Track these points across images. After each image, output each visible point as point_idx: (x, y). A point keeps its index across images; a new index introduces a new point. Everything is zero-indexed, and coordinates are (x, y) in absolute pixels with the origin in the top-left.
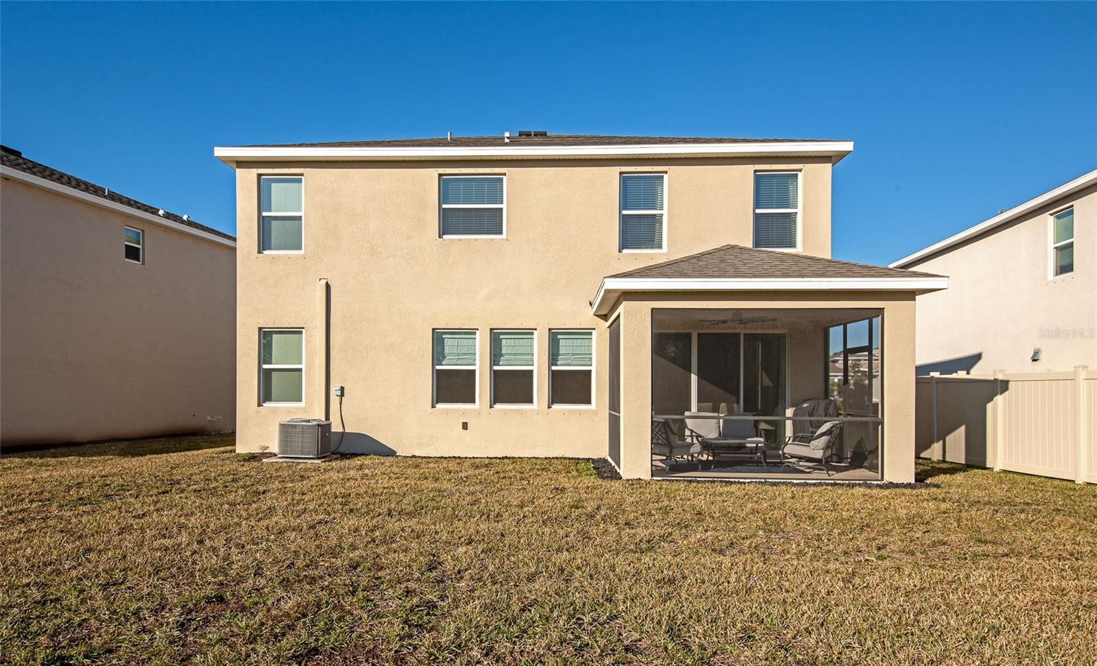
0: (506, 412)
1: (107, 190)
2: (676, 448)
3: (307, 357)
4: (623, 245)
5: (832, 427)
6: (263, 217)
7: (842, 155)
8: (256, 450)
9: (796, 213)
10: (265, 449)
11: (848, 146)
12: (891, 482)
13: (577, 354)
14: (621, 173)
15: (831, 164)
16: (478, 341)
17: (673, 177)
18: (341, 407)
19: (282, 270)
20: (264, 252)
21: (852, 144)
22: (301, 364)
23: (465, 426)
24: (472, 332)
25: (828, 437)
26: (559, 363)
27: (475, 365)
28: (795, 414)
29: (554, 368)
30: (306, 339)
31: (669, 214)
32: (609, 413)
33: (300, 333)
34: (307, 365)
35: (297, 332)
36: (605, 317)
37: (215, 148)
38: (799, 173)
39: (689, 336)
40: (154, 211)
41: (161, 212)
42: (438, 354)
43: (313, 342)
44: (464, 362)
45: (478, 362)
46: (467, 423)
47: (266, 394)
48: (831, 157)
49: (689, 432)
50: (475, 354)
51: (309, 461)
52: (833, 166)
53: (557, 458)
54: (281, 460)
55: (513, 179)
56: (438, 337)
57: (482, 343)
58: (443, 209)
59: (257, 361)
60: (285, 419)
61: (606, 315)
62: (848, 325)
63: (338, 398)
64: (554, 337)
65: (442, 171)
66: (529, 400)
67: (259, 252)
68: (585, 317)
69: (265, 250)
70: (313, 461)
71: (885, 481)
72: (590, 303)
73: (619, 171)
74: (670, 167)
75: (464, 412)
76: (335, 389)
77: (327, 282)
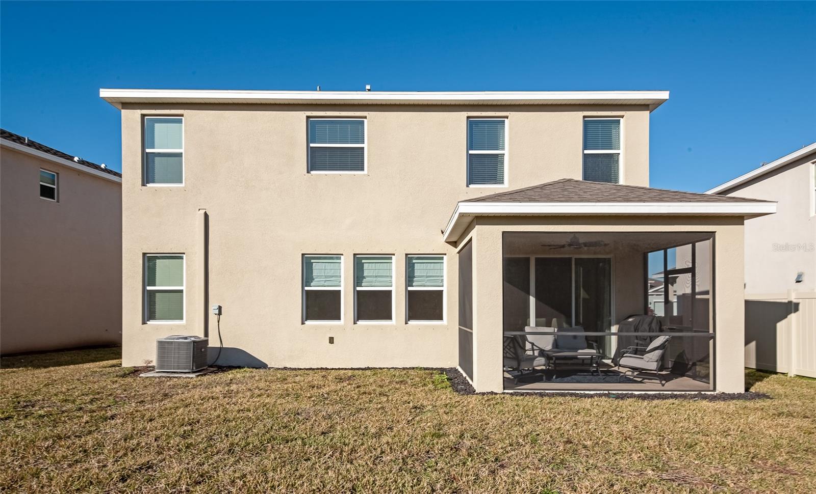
0: (367, 327)
1: (26, 139)
2: (523, 361)
3: (187, 279)
4: (471, 180)
5: (665, 342)
6: (146, 153)
7: (658, 103)
8: (140, 364)
9: (619, 154)
10: (149, 363)
11: (664, 95)
12: (723, 393)
13: (431, 276)
14: (468, 117)
15: (649, 112)
16: (342, 265)
17: (513, 122)
18: (219, 325)
19: (165, 201)
20: (147, 185)
21: (668, 93)
22: (183, 286)
23: (331, 340)
24: (338, 256)
25: (661, 351)
26: (414, 284)
27: (340, 286)
28: (620, 330)
29: (410, 289)
30: (187, 263)
31: (510, 154)
32: (459, 328)
33: (182, 258)
34: (187, 287)
35: (178, 257)
36: (455, 244)
37: (101, 90)
38: (621, 119)
39: (527, 260)
40: (71, 158)
41: (76, 159)
42: (307, 277)
43: (193, 266)
44: (330, 283)
45: (342, 284)
46: (333, 338)
47: (149, 313)
48: (648, 105)
49: (531, 345)
50: (340, 276)
51: (184, 376)
52: (650, 113)
53: (413, 368)
54: (157, 375)
55: (372, 121)
56: (307, 262)
57: (346, 268)
58: (311, 147)
59: (141, 283)
60: (163, 337)
61: (456, 242)
62: (668, 250)
63: (216, 317)
64: (410, 261)
65: (309, 113)
66: (389, 317)
67: (143, 185)
68: (438, 244)
69: (148, 183)
70: (188, 375)
71: (717, 392)
72: (442, 231)
73: (467, 115)
74: (511, 113)
75: (331, 328)
76: (214, 308)
77: (206, 212)
